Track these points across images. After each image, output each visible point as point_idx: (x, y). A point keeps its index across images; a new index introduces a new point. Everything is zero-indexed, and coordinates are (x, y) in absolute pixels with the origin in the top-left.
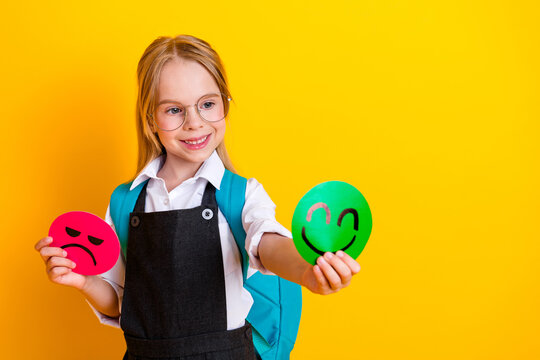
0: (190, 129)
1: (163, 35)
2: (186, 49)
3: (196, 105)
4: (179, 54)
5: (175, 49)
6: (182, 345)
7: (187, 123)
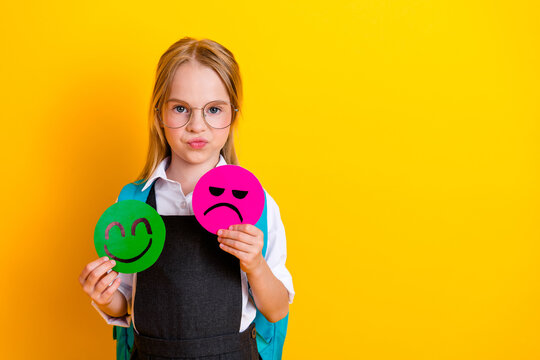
0: (192, 131)
1: (189, 36)
2: (205, 54)
3: (203, 109)
4: (197, 57)
5: (195, 51)
6: (199, 346)
7: (191, 124)
